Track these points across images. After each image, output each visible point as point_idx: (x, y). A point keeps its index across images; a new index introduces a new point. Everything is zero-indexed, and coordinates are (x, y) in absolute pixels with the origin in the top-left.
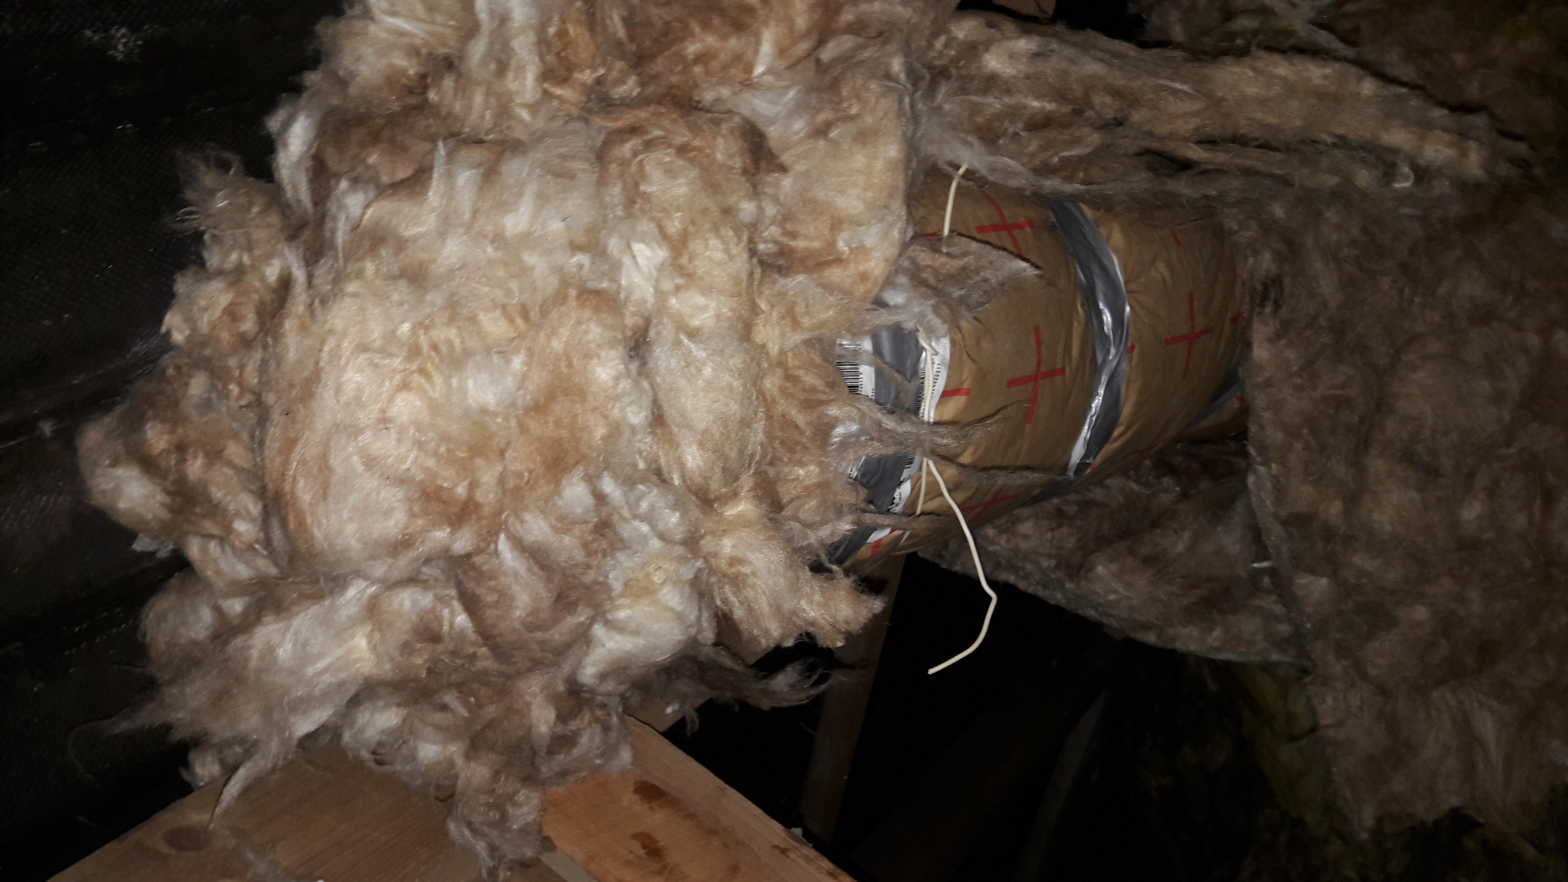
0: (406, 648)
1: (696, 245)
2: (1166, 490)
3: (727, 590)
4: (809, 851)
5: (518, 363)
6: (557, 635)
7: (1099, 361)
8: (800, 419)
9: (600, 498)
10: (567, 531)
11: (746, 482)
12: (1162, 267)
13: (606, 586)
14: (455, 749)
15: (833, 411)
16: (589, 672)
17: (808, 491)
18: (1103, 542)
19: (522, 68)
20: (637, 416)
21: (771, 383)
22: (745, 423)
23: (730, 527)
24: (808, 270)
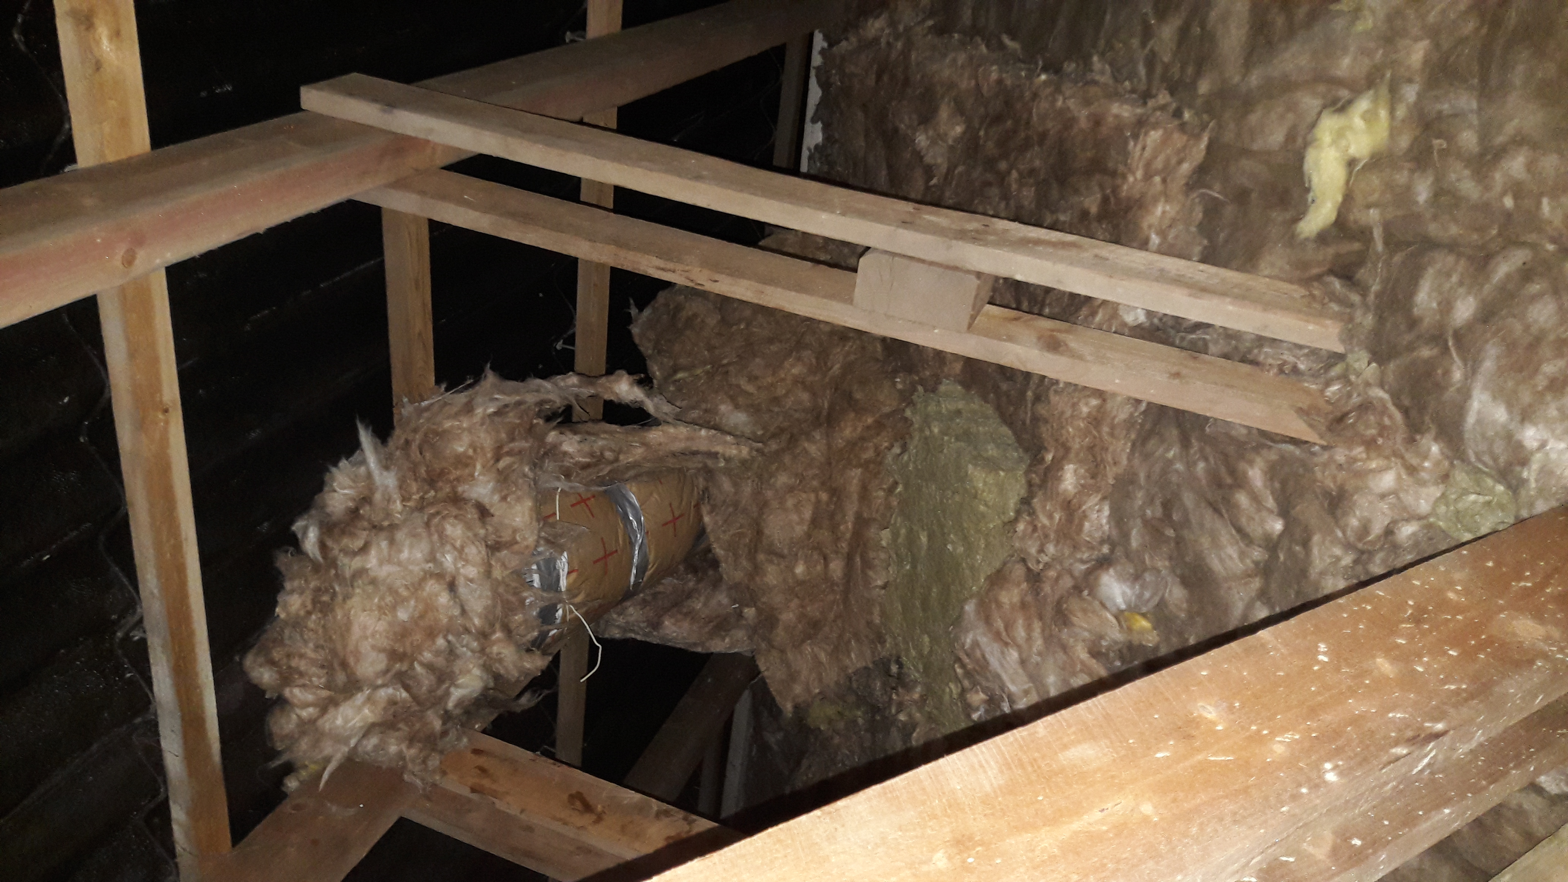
0: (385, 709)
1: (466, 550)
2: (690, 580)
3: (497, 665)
4: (544, 758)
5: (412, 603)
6: (439, 692)
7: (633, 540)
8: (512, 599)
9: (449, 642)
10: (439, 656)
11: (497, 626)
12: (655, 495)
13: (453, 672)
14: (404, 747)
15: (525, 594)
16: (450, 705)
17: (521, 625)
18: (666, 610)
19: (395, 502)
20: (457, 612)
21: (501, 590)
22: (494, 606)
23: (495, 643)
24: (507, 548)
